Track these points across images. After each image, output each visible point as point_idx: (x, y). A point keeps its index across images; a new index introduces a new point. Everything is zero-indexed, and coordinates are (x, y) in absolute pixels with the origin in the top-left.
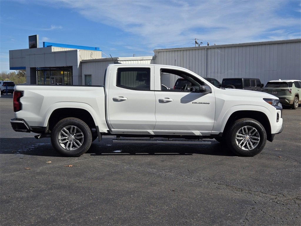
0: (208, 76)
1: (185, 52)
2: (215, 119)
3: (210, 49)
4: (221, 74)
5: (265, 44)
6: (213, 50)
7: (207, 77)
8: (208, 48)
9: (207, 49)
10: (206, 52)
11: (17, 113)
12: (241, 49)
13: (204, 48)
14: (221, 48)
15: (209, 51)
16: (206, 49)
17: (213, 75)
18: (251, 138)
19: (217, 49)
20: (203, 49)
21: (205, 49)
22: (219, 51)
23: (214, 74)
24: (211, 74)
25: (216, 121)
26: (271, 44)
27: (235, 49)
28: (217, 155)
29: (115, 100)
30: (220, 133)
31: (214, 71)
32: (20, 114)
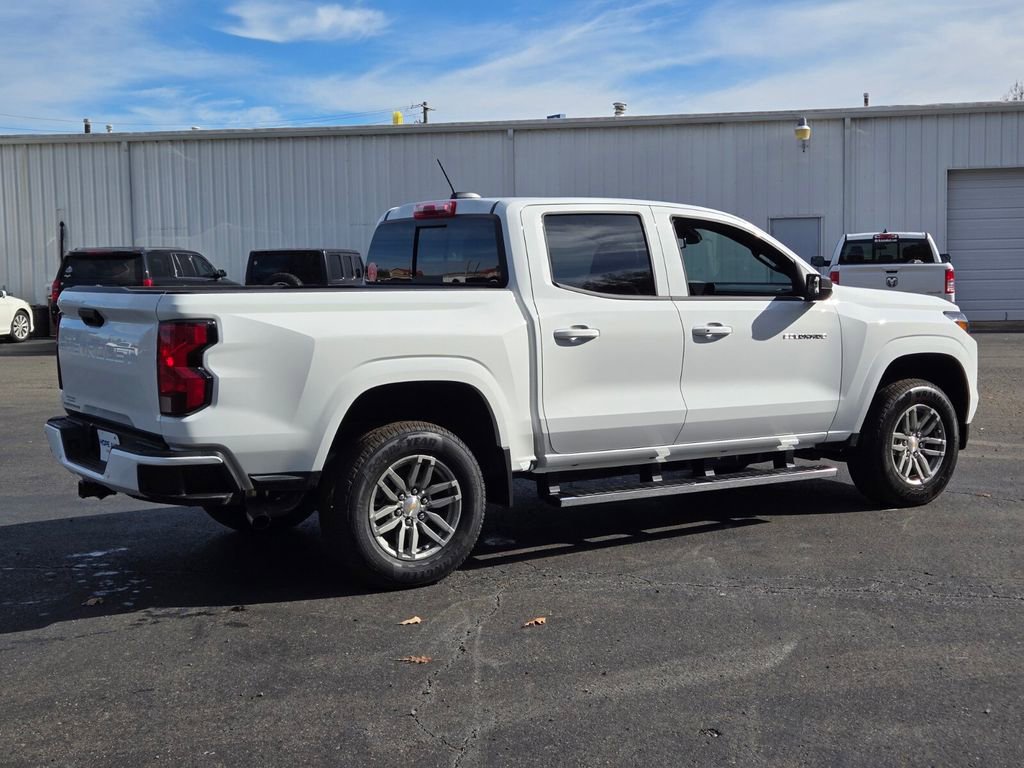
0: (137, 241)
1: (34, 154)
2: (842, 389)
3: (142, 147)
4: (189, 235)
5: (347, 136)
6: (153, 151)
7: (133, 244)
8: (132, 142)
9: (129, 143)
10: (127, 153)
11: (190, 419)
12: (261, 147)
13: (116, 140)
14: (185, 141)
15: (139, 152)
16: (124, 145)
17: (161, 238)
18: (922, 442)
19: (170, 147)
20: (113, 143)
21: (119, 143)
22: (178, 151)
23: (163, 235)
24: (150, 234)
25: (845, 395)
26: (367, 136)
27: (239, 149)
28: (830, 513)
29: (562, 339)
30: (852, 434)
31: (163, 224)
32: (203, 425)
